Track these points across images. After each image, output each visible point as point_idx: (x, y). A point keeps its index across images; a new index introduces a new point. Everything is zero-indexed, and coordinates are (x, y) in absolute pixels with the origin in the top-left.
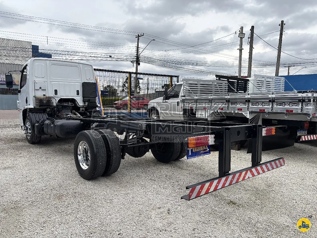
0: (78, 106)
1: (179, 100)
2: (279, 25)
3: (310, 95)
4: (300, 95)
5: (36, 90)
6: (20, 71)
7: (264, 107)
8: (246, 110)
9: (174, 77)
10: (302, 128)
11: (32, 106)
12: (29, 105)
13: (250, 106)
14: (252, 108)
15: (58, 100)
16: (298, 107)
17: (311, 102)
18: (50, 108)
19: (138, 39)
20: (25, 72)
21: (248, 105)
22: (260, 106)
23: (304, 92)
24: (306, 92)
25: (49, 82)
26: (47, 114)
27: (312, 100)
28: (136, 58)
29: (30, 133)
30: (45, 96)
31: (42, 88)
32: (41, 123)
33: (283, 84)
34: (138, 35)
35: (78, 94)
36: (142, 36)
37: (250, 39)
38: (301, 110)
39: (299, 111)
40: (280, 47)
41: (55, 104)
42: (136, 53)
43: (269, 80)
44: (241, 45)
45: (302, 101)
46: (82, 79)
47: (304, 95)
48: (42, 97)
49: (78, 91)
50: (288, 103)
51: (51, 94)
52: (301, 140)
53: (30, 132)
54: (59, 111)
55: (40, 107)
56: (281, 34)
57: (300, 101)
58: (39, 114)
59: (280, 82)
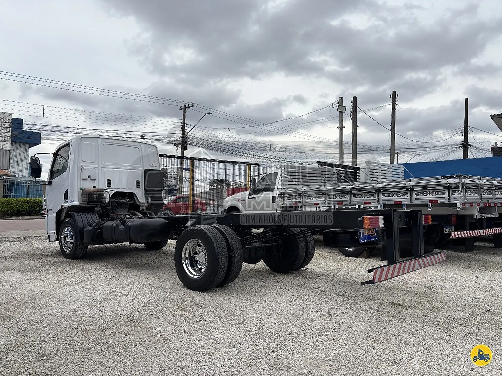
0: (138, 203)
1: (275, 194)
2: (390, 96)
3: (457, 180)
4: (445, 181)
5: (83, 179)
6: (53, 154)
7: (400, 198)
8: (376, 202)
9: (253, 165)
10: (449, 224)
11: (76, 203)
12: (73, 201)
13: (382, 197)
14: (385, 200)
15: (111, 193)
16: (443, 196)
17: (459, 188)
18: (101, 206)
19: (185, 112)
20: (59, 155)
21: (378, 196)
22: (395, 198)
23: (450, 177)
24: (453, 177)
25: (100, 168)
26: (98, 214)
27: (460, 186)
28: (181, 139)
29: (71, 243)
30: (96, 189)
31: (92, 178)
32: (96, 226)
33: (402, 174)
34: (185, 105)
35: (138, 186)
36: (191, 107)
37: (352, 114)
38: (449, 199)
39: (446, 202)
40: (393, 124)
41: (108, 200)
42: (182, 132)
43: (383, 168)
44: (341, 122)
45: (449, 188)
46: (143, 164)
47: (450, 181)
48: (92, 189)
49: (138, 182)
50: (431, 191)
51: (102, 185)
52: (451, 237)
53: (72, 241)
54: (113, 210)
55: (88, 204)
56: (394, 108)
57: (445, 188)
58: (87, 215)
59: (398, 171)
